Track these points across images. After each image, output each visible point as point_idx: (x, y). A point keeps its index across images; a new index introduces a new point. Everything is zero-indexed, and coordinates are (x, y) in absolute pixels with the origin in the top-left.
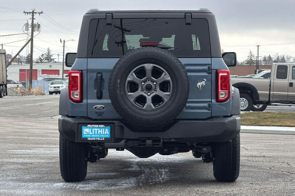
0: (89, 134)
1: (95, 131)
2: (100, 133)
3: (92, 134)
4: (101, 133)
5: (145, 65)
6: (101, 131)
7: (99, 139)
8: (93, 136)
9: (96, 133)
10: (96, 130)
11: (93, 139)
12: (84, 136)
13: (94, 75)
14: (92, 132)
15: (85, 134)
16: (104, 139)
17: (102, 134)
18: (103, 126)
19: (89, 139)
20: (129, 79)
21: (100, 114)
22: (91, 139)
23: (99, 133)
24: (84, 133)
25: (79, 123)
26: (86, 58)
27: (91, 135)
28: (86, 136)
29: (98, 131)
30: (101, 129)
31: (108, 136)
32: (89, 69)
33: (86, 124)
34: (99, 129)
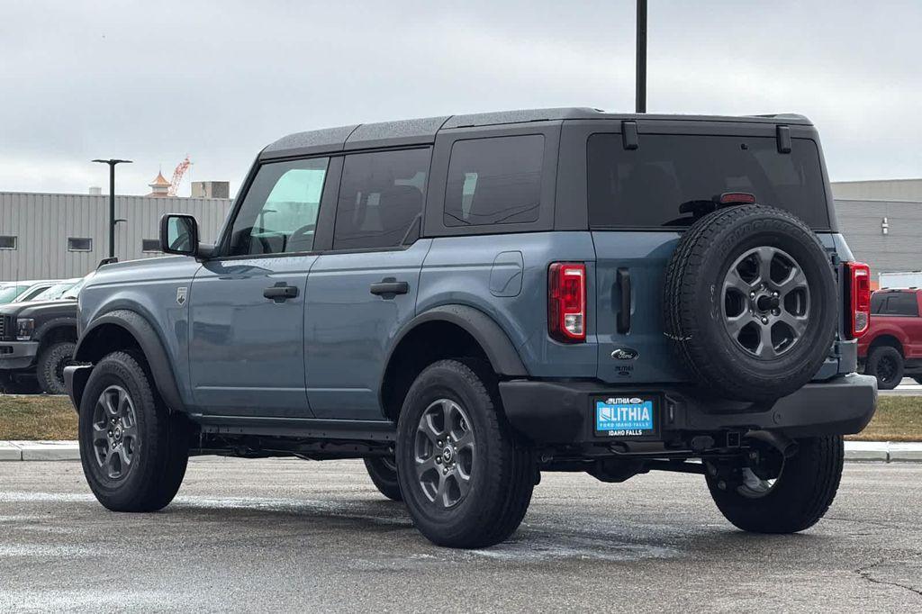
0: (611, 422)
1: (622, 412)
2: (633, 417)
3: (617, 422)
4: (635, 419)
5: (759, 249)
6: (635, 414)
7: (630, 433)
8: (618, 425)
9: (624, 419)
10: (624, 410)
11: (619, 433)
12: (600, 427)
13: (610, 274)
14: (616, 416)
15: (603, 422)
16: (641, 433)
17: (637, 421)
18: (640, 401)
19: (611, 433)
20: (727, 284)
21: (624, 371)
22: (616, 434)
23: (630, 419)
24: (601, 419)
25: (591, 394)
26: (589, 230)
27: (614, 423)
28: (605, 425)
29: (627, 412)
30: (635, 409)
31: (649, 426)
32: (600, 259)
33: (604, 397)
34: (630, 409)
